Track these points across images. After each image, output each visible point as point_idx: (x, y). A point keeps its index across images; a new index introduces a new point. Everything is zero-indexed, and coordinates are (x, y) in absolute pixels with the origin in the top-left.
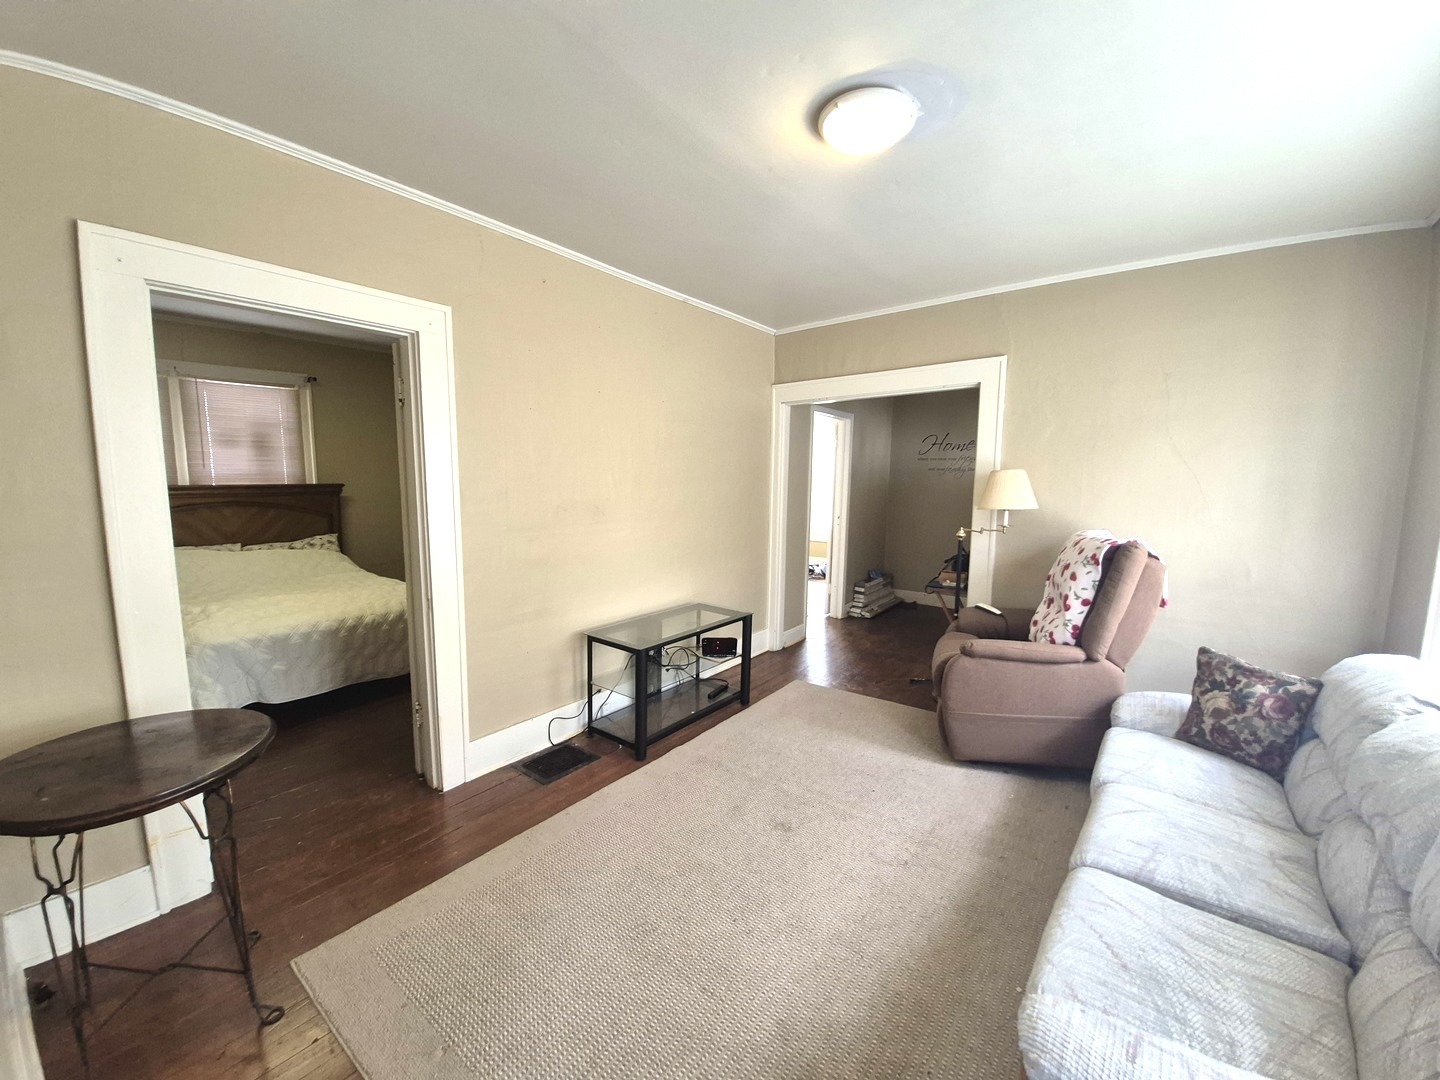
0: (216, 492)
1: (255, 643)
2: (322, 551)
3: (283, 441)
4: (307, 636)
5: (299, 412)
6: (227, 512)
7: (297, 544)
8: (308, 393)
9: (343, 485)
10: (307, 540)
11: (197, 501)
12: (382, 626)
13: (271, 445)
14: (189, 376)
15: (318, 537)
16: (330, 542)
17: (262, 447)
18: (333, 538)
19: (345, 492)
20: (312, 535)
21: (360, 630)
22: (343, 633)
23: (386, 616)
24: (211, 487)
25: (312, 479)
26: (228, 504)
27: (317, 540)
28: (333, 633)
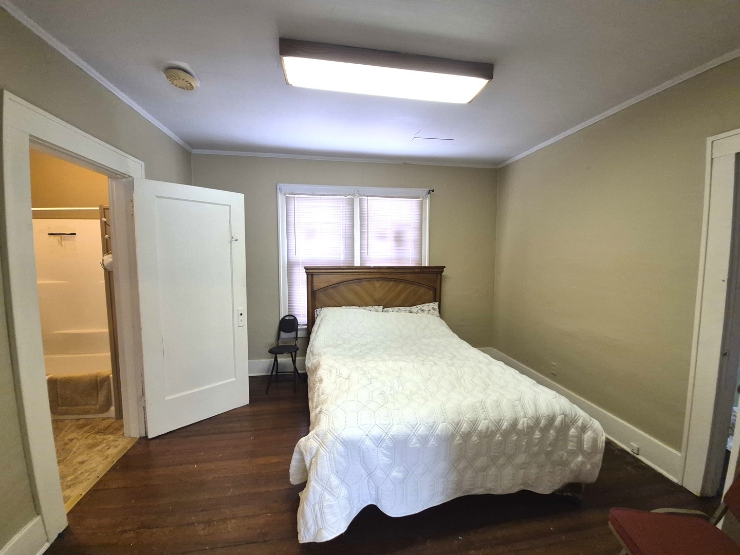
0: (372, 271)
1: (378, 441)
2: (429, 316)
3: (411, 236)
4: (424, 439)
5: (421, 215)
6: (377, 284)
7: (414, 309)
8: (428, 201)
9: (445, 267)
10: (420, 306)
11: (362, 277)
12: (495, 436)
13: (404, 239)
14: (364, 196)
15: (426, 304)
16: (434, 309)
17: (399, 240)
18: (435, 305)
19: (445, 272)
20: (423, 303)
21: (474, 438)
22: (458, 440)
23: (498, 423)
24: (370, 268)
25: (426, 263)
26: (378, 279)
27: (426, 306)
28: (448, 439)
